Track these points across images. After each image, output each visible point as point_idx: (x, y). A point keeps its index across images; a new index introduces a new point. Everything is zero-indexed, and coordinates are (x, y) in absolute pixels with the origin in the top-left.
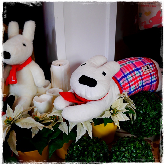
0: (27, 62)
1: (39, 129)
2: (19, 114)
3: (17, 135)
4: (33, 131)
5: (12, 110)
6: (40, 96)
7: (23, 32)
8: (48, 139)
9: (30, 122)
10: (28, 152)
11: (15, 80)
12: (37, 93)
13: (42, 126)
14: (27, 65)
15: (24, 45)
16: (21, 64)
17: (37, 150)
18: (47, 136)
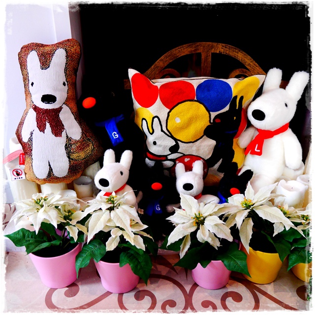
0: (282, 130)
1: (285, 227)
2: (263, 200)
3: (254, 226)
4: (276, 226)
5: (254, 191)
6: (288, 182)
7: (287, 85)
8: (292, 244)
9: (276, 215)
10: (262, 252)
11: (259, 151)
12: (282, 175)
13: (290, 225)
14: (281, 134)
15: (286, 105)
16: (273, 130)
17: (278, 254)
18: (291, 241)
